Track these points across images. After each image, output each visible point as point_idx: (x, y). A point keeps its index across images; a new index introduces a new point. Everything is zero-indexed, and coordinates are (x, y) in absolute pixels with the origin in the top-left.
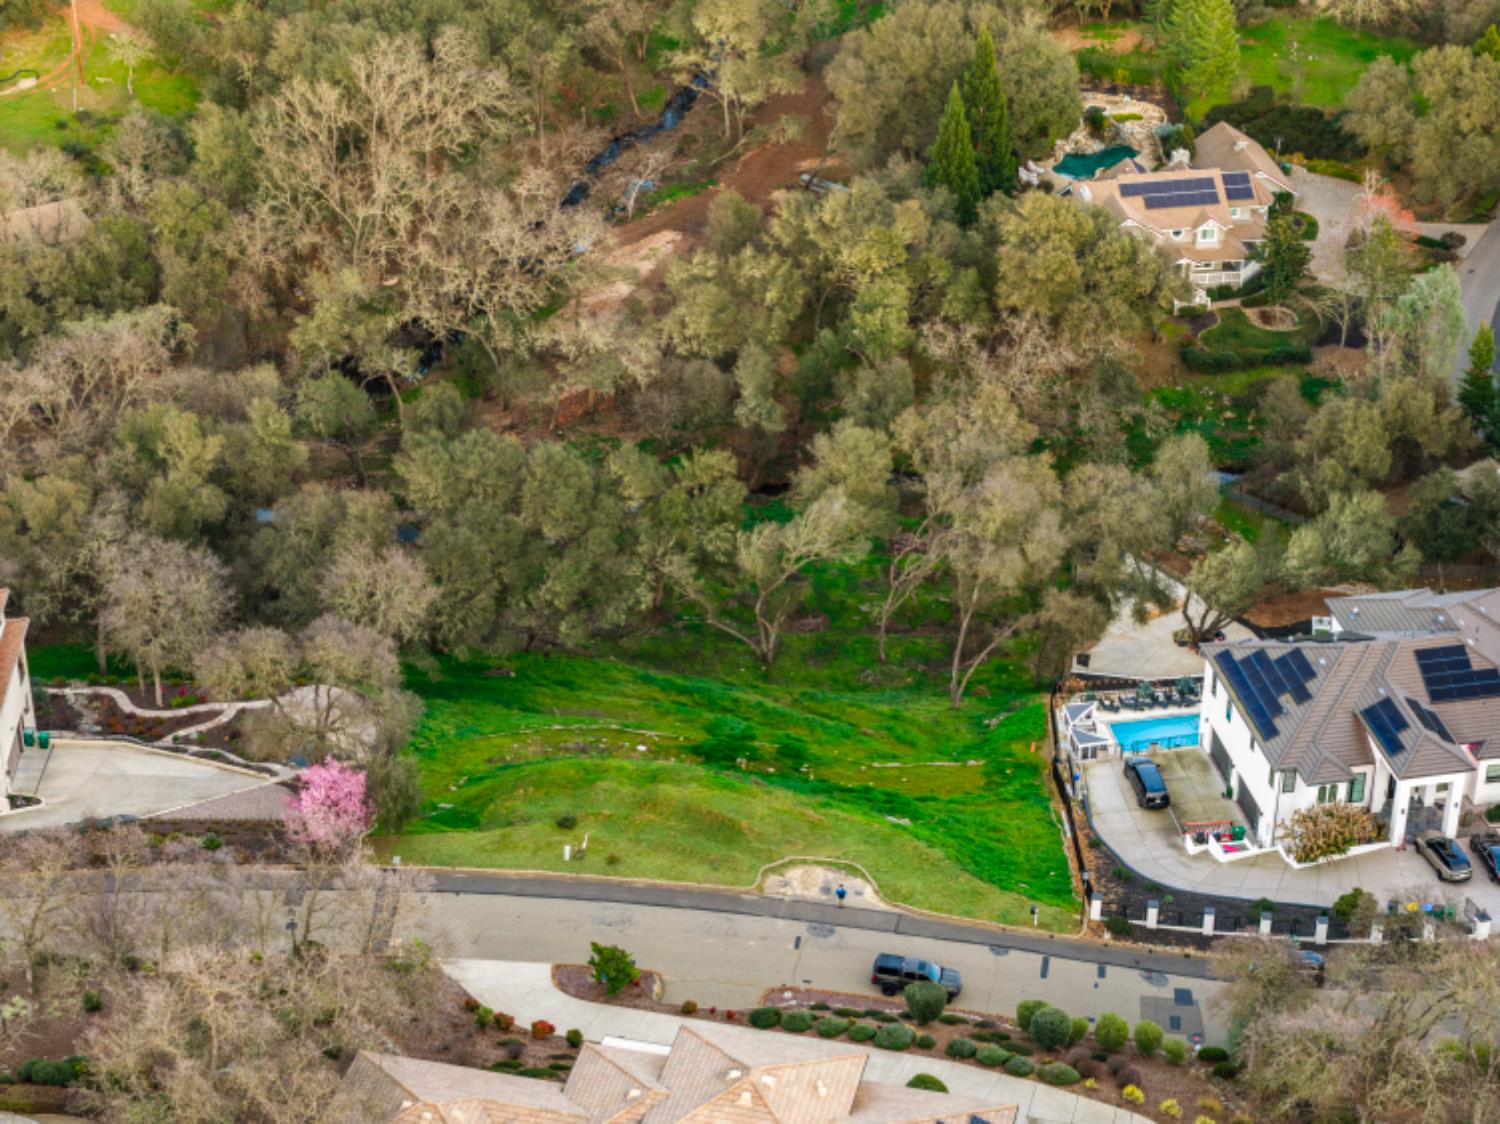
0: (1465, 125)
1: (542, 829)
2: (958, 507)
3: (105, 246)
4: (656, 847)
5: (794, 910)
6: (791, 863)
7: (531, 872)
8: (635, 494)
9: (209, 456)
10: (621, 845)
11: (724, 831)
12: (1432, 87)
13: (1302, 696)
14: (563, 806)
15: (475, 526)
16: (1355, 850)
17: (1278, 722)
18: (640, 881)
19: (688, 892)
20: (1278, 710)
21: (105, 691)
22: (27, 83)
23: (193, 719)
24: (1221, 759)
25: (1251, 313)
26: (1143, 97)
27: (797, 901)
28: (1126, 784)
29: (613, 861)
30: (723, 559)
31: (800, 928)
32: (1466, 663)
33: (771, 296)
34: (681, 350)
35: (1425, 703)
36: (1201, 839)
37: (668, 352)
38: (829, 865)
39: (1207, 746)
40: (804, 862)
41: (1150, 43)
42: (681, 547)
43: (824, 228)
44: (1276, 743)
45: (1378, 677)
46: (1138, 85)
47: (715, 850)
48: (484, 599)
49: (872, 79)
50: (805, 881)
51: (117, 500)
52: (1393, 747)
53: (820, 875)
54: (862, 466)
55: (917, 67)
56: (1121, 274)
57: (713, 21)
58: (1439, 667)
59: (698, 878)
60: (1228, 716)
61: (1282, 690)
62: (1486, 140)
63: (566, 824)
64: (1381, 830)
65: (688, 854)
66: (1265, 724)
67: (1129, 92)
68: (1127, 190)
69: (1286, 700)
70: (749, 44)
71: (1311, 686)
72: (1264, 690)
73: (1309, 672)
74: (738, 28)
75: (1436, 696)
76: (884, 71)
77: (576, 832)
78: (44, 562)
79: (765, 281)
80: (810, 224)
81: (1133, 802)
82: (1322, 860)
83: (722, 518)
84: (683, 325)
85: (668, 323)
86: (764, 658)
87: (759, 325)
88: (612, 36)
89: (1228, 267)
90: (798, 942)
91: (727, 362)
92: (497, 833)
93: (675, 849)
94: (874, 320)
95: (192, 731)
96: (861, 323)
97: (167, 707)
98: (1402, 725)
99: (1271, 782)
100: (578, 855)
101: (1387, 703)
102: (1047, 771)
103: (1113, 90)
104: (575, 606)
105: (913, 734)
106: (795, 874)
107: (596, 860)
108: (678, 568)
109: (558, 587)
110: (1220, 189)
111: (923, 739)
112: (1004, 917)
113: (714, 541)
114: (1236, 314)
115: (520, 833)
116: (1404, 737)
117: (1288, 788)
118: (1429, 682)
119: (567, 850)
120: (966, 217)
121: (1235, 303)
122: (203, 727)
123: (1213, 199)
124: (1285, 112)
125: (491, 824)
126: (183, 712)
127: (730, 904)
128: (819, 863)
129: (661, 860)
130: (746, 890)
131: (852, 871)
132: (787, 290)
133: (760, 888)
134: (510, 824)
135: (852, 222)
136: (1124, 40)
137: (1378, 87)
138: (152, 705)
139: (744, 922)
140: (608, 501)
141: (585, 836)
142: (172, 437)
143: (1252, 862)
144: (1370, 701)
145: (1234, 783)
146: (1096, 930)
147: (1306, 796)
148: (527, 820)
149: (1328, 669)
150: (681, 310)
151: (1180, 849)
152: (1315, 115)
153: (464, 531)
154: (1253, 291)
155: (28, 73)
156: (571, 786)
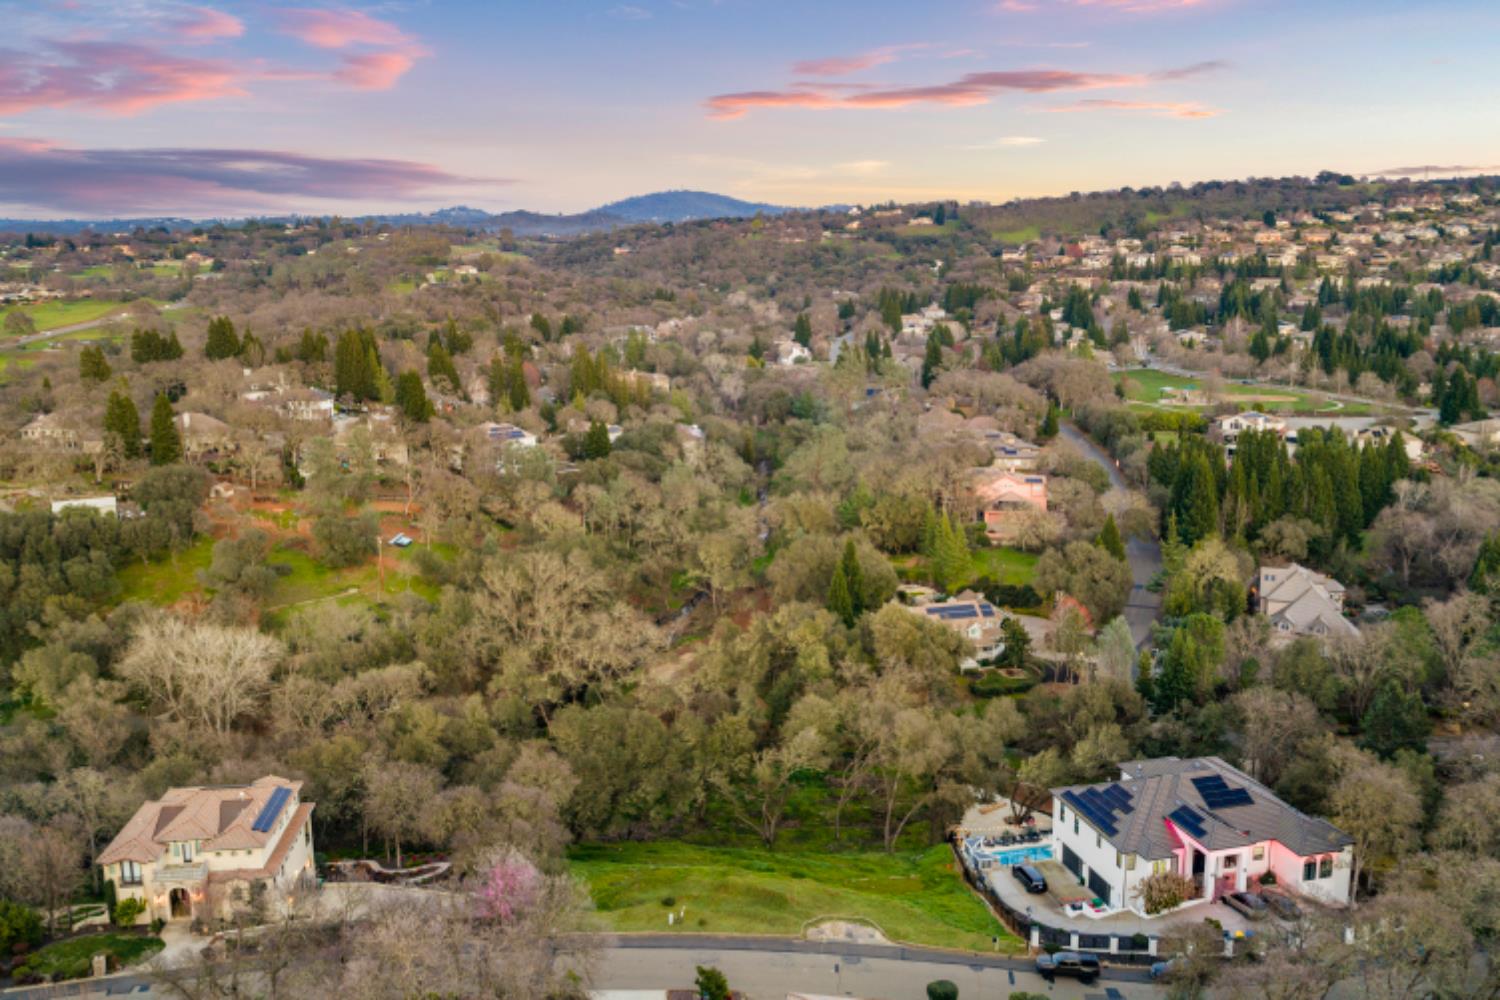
0: (1097, 576)
1: (653, 907)
2: (883, 733)
3: (386, 641)
4: (731, 914)
5: (830, 948)
6: (822, 920)
7: (646, 933)
8: (691, 738)
9: (440, 727)
10: (706, 913)
11: (776, 900)
12: (1078, 559)
13: (1128, 809)
14: (665, 893)
15: (599, 751)
16: (1185, 905)
17: (1116, 825)
18: (722, 934)
19: (755, 940)
20: (1114, 819)
21: (363, 862)
22: (353, 591)
23: (420, 873)
24: (1072, 861)
25: (1002, 672)
26: (923, 585)
27: (831, 943)
28: (1016, 881)
29: (702, 923)
30: (742, 775)
31: (837, 959)
32: (1224, 786)
33: (752, 659)
34: (706, 688)
35: (1207, 808)
36: (1074, 908)
37: (698, 689)
38: (849, 920)
39: (1059, 856)
40: (831, 919)
41: (922, 562)
42: (719, 767)
43: (777, 626)
44: (1117, 838)
45: (1173, 793)
46: (921, 579)
47: (771, 913)
48: (604, 796)
49: (791, 569)
50: (833, 930)
51: (381, 746)
52: (1198, 833)
53: (843, 926)
54: (823, 716)
55: (814, 564)
56: (940, 639)
57: (707, 552)
58: (1209, 787)
59: (760, 931)
60: (1077, 830)
61: (1113, 808)
62: (1109, 583)
63: (668, 903)
64: (1198, 892)
65: (753, 917)
66: (1106, 826)
67: (916, 583)
68: (930, 611)
69: (1117, 813)
70: (726, 563)
71: (1131, 803)
72: (1100, 808)
73: (1128, 796)
74: (720, 555)
75: (1212, 805)
76: (798, 566)
77: (676, 907)
78: (332, 784)
79: (748, 653)
80: (770, 626)
81: (1023, 889)
82: (1165, 912)
83: (742, 751)
84: (706, 675)
85: (698, 674)
86: (768, 841)
87: (748, 674)
88: (655, 567)
89: (985, 649)
90: (837, 969)
91: (732, 693)
92: (622, 911)
93: (742, 915)
94: (812, 662)
95: (419, 879)
96: (803, 664)
97: (404, 867)
98: (1200, 819)
99: (1118, 864)
100: (678, 921)
101: (1185, 808)
102: (961, 878)
103: (908, 583)
104: (658, 801)
105: (870, 866)
106: (826, 926)
107: (693, 923)
108: (718, 778)
109: (649, 789)
110: (978, 610)
111: (877, 869)
112: (973, 946)
113: (740, 764)
114: (993, 673)
115: (637, 910)
116: (1203, 826)
117: (1131, 867)
118: (1206, 797)
119: (671, 917)
120: (850, 625)
121: (992, 667)
122: (426, 876)
123: (974, 614)
124: (997, 587)
125: (617, 906)
126: (414, 869)
127: (788, 946)
128: (840, 919)
129: (734, 922)
130: (795, 934)
131: (864, 923)
132: (760, 659)
133: (805, 936)
134: (630, 905)
135: (793, 620)
136: (910, 563)
137: (1050, 562)
138: (395, 867)
139: (797, 957)
140: (675, 741)
141: (683, 909)
142: (417, 717)
143: (1116, 917)
144: (1173, 809)
145: (1086, 874)
146: (1038, 951)
147: (1145, 869)
148: (641, 902)
149: (1141, 792)
150: (705, 667)
151: (1065, 916)
152: (1012, 588)
153: (592, 754)
154: (1002, 661)
155: (354, 586)
156: (668, 882)
